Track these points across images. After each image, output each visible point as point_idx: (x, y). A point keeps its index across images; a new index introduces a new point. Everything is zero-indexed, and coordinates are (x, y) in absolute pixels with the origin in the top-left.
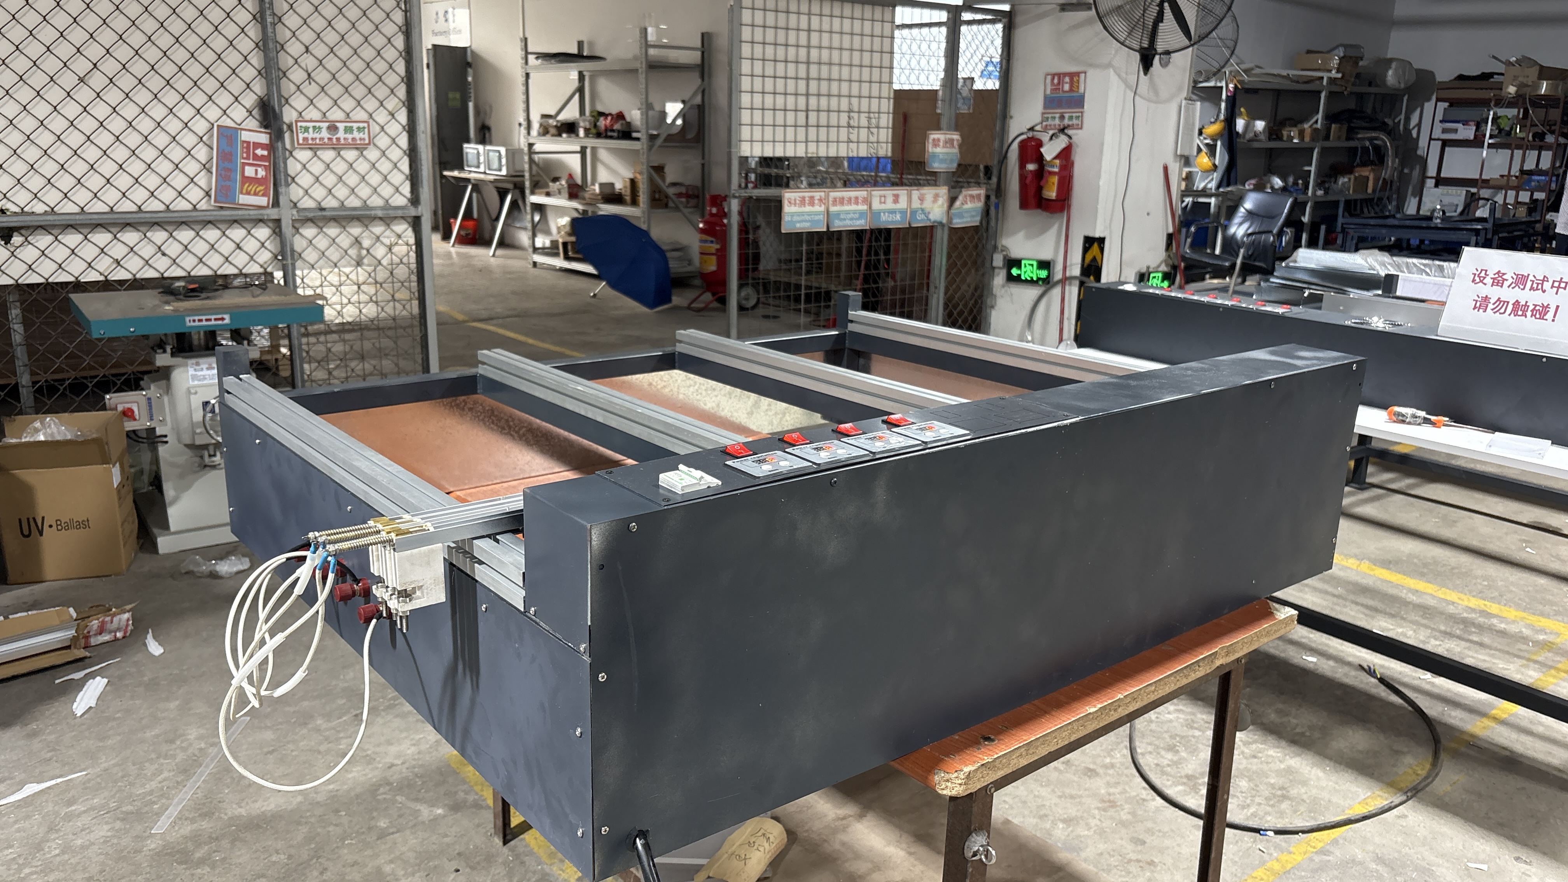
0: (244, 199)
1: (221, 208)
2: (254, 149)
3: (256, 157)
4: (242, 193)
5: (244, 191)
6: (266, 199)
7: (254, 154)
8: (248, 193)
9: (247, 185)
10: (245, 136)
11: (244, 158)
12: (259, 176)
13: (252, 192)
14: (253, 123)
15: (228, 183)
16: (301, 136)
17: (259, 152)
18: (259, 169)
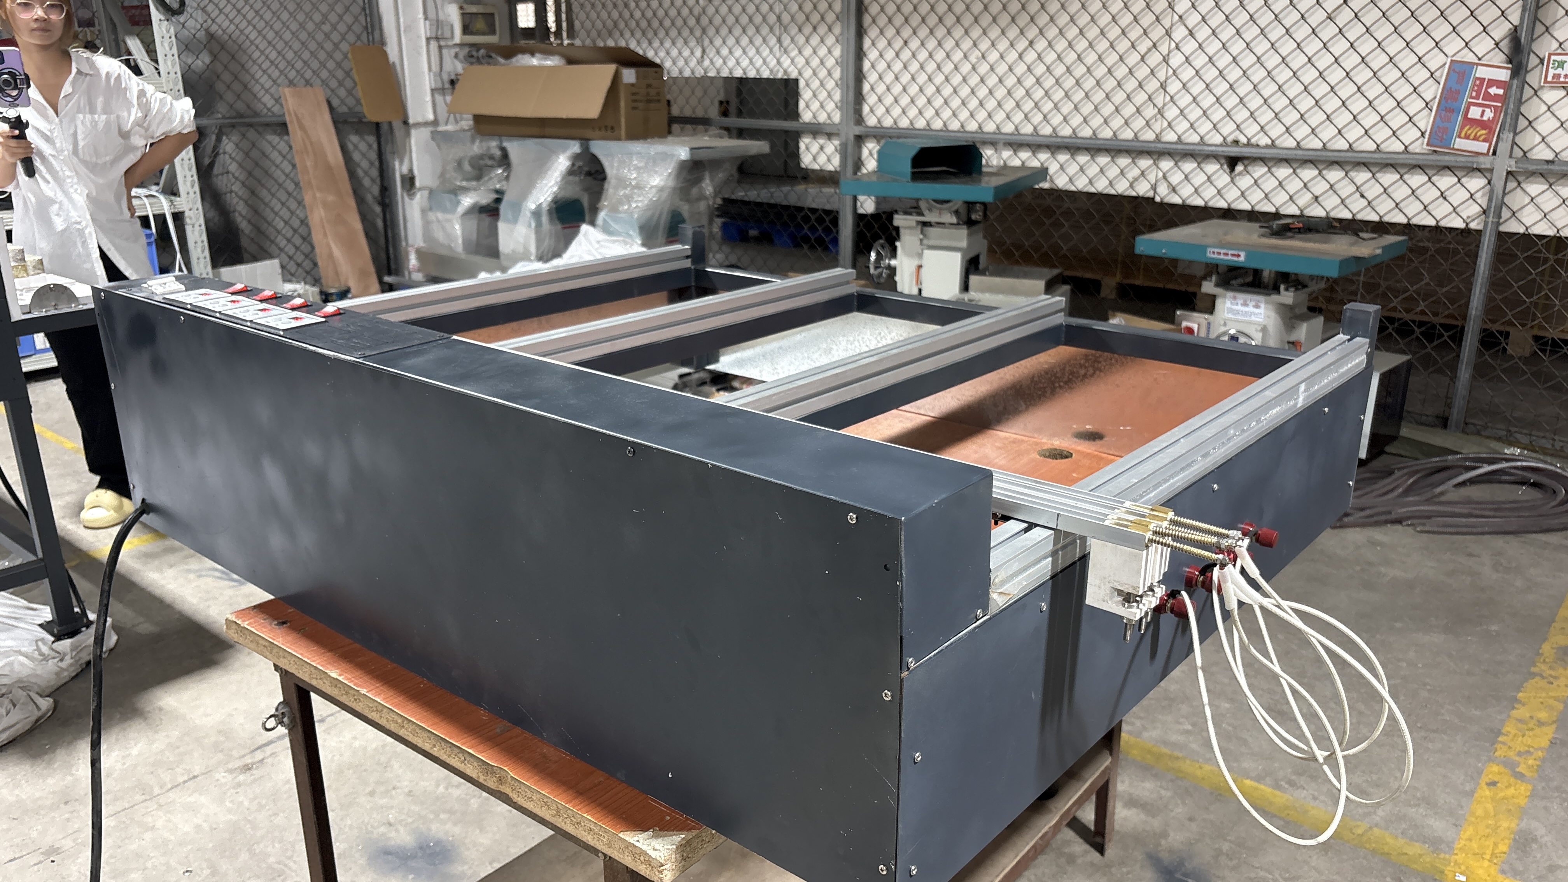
0: (1461, 144)
1: (1435, 151)
2: (1488, 87)
3: (1487, 97)
4: (1460, 137)
5: (1463, 135)
6: (1486, 145)
7: (1486, 92)
8: (1467, 137)
9: (1467, 128)
10: (1482, 72)
11: (1471, 97)
12: (1485, 118)
13: (1472, 137)
14: (1499, 58)
15: (1446, 124)
16: (1551, 72)
17: (1493, 91)
18: (1488, 110)
